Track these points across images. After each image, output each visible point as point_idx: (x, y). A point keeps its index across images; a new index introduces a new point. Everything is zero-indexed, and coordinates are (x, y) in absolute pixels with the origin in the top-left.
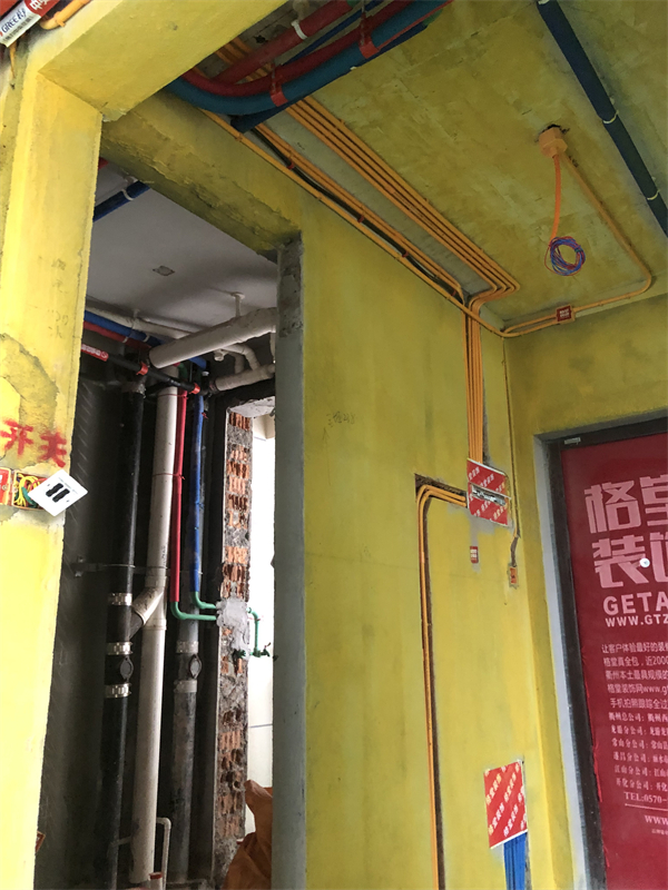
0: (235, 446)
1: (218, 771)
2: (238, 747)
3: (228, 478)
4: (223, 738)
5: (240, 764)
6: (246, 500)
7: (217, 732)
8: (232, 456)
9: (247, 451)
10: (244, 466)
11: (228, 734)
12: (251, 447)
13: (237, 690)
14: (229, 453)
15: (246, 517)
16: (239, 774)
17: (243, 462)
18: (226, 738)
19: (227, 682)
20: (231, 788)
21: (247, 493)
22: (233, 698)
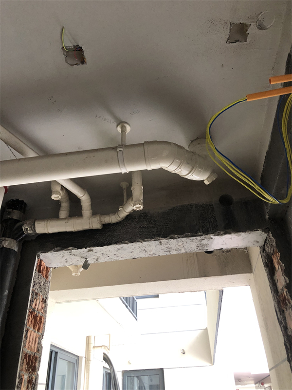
0: (37, 294)
3: (27, 331)
6: (36, 359)
8: (33, 306)
9: (45, 301)
10: (41, 319)
12: (47, 298)
14: (32, 301)
15: (34, 380)
17: (41, 314)
21: (38, 350)
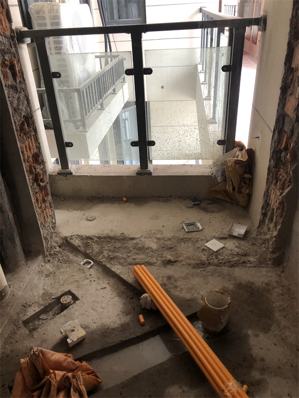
1: (29, 178)
2: (36, 151)
4: (24, 148)
5: (39, 164)
7: (19, 147)
11: (27, 144)
13: (22, 97)
16: (41, 172)
18: (26, 149)
19: (12, 92)
20: (39, 185)
22: (21, 107)
